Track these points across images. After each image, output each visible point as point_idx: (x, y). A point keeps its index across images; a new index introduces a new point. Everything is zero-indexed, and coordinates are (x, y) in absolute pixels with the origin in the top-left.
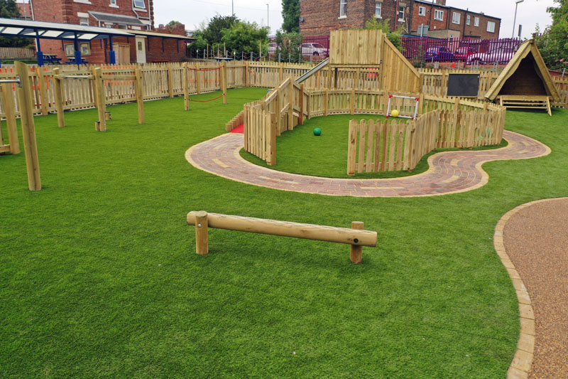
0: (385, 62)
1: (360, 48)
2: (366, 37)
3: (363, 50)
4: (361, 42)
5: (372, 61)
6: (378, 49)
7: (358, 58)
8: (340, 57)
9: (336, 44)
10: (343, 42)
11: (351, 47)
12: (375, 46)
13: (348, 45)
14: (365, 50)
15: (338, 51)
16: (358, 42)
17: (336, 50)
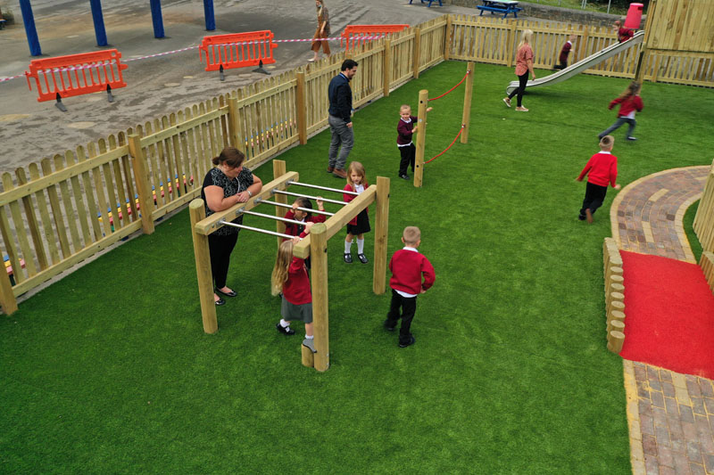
8: (673, 37)
9: (669, 10)
10: (685, 6)
13: (695, 13)
15: (670, 25)
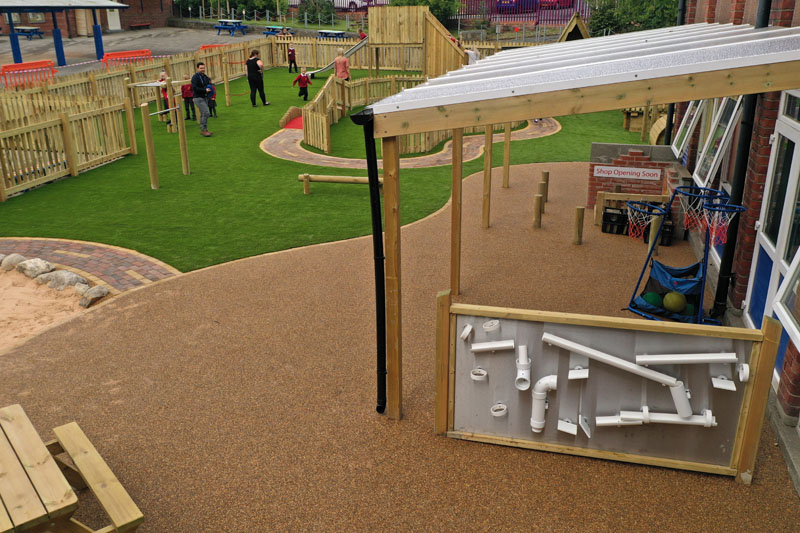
0: (429, 41)
1: (402, 26)
2: (406, 14)
3: (404, 27)
4: (401, 19)
5: (414, 41)
6: (420, 27)
7: (400, 37)
8: (380, 37)
9: (375, 22)
10: (382, 19)
11: (391, 25)
12: (417, 24)
13: (388, 22)
14: (406, 28)
15: (378, 30)
16: (399, 20)
17: (375, 29)
